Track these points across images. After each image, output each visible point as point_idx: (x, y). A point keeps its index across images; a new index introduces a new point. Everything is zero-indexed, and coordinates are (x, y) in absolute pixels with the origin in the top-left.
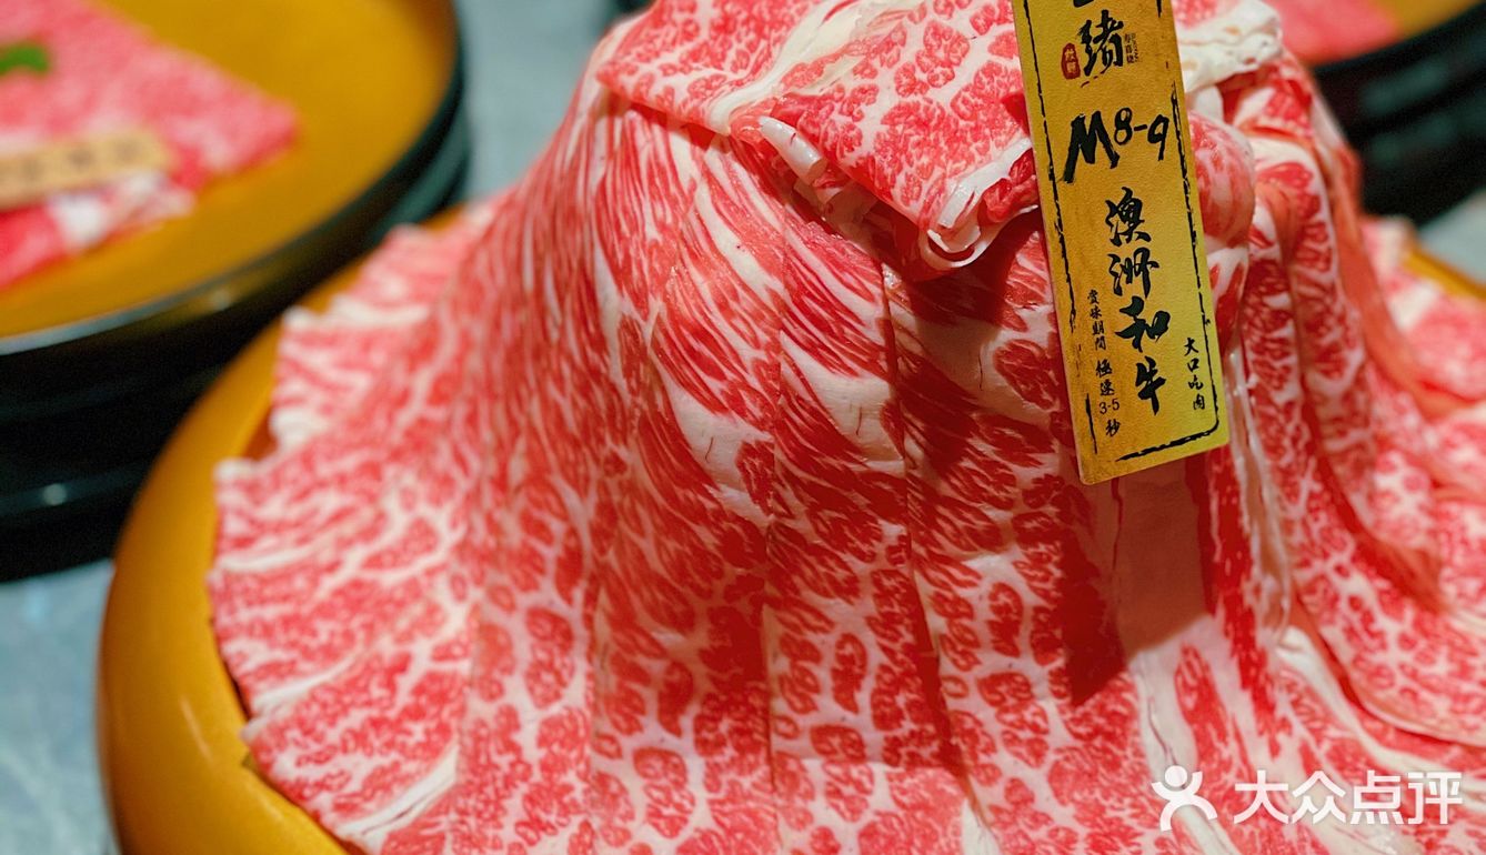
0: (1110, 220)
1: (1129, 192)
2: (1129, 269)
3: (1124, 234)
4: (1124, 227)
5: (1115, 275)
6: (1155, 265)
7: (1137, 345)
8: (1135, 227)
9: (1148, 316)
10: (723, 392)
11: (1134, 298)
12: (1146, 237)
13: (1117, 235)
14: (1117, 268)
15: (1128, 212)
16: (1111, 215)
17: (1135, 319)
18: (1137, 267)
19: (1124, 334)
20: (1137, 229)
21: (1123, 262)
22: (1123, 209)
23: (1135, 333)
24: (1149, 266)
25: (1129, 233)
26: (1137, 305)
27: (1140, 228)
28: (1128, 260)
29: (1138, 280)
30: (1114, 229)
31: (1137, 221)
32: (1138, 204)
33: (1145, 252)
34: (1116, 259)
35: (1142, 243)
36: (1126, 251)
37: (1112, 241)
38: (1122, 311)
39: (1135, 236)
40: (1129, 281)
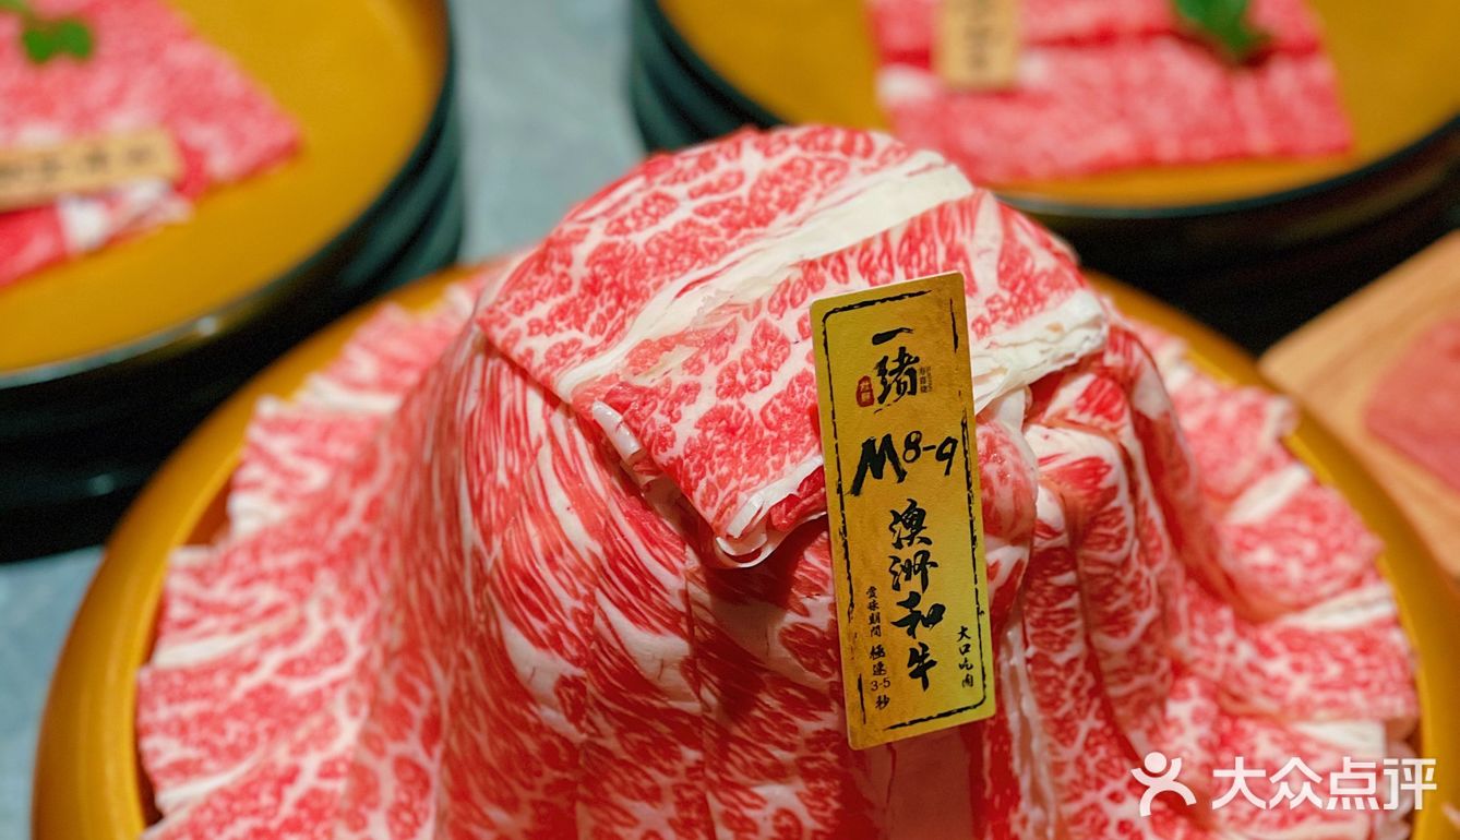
0: (894, 527)
1: (914, 503)
2: (908, 569)
3: (906, 538)
4: (907, 533)
5: (895, 573)
6: (934, 565)
7: (911, 633)
8: (916, 533)
9: (924, 608)
10: (545, 632)
11: (911, 593)
12: (928, 541)
13: (899, 539)
14: (897, 568)
15: (911, 520)
16: (895, 523)
17: (911, 611)
18: (917, 567)
19: (899, 624)
20: (919, 535)
21: (903, 563)
22: (906, 518)
23: (910, 623)
24: (928, 566)
25: (911, 538)
26: (914, 598)
27: (922, 534)
28: (908, 561)
29: (916, 578)
30: (896, 535)
31: (920, 528)
32: (922, 513)
33: (926, 554)
34: (896, 560)
35: (923, 547)
36: (908, 553)
37: (894, 544)
38: (899, 604)
39: (916, 540)
40: (908, 578)
